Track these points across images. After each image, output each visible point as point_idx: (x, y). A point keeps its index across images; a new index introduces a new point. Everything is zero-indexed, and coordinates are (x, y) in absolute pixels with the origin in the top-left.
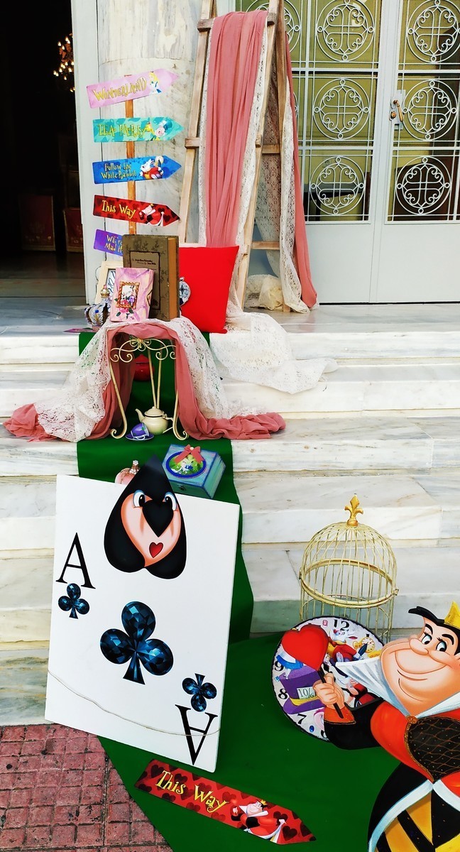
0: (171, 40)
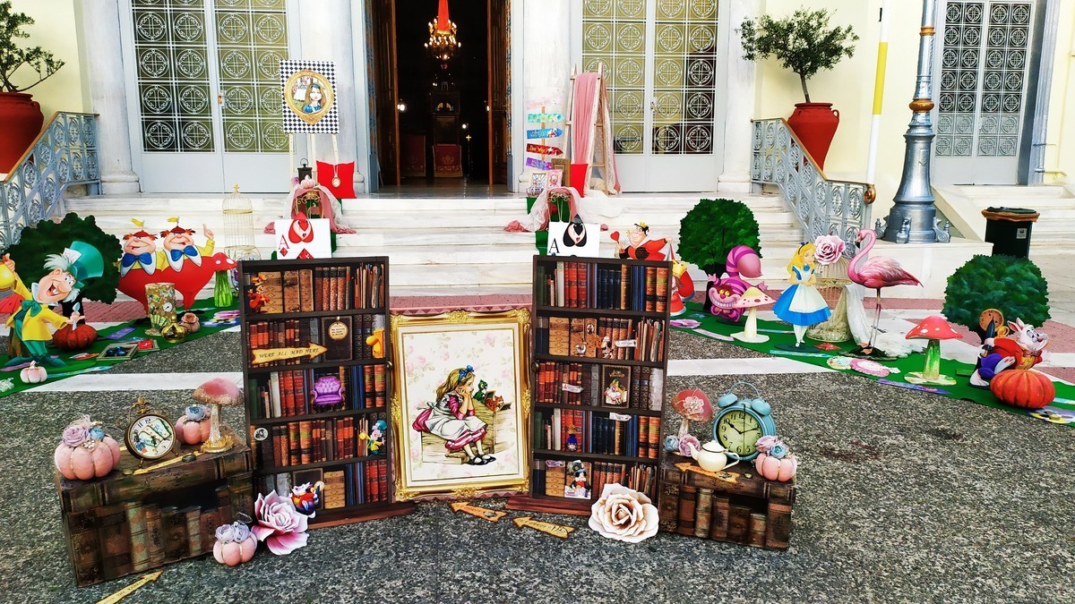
0: (556, 79)
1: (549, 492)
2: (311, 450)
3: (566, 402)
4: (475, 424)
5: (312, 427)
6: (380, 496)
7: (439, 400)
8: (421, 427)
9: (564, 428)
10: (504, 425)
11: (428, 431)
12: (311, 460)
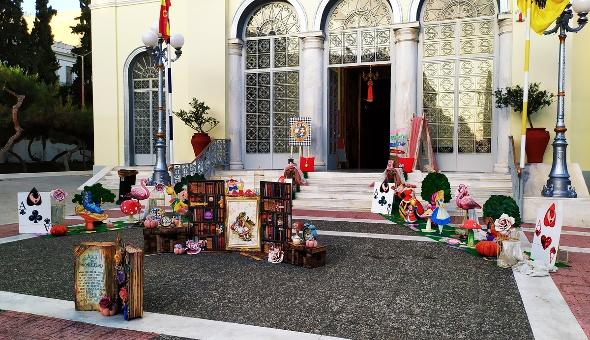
0: (408, 120)
1: (265, 252)
2: (204, 231)
3: (269, 224)
4: (246, 229)
5: (204, 225)
6: (222, 247)
7: (237, 221)
8: (232, 228)
9: (268, 232)
10: (254, 230)
11: (234, 230)
12: (204, 234)
